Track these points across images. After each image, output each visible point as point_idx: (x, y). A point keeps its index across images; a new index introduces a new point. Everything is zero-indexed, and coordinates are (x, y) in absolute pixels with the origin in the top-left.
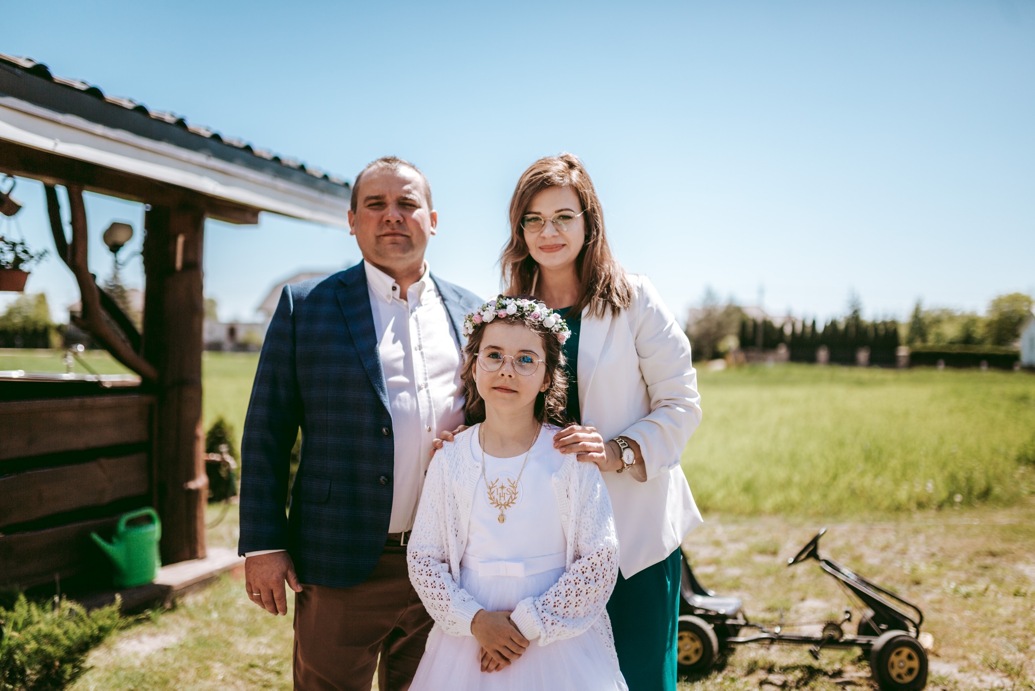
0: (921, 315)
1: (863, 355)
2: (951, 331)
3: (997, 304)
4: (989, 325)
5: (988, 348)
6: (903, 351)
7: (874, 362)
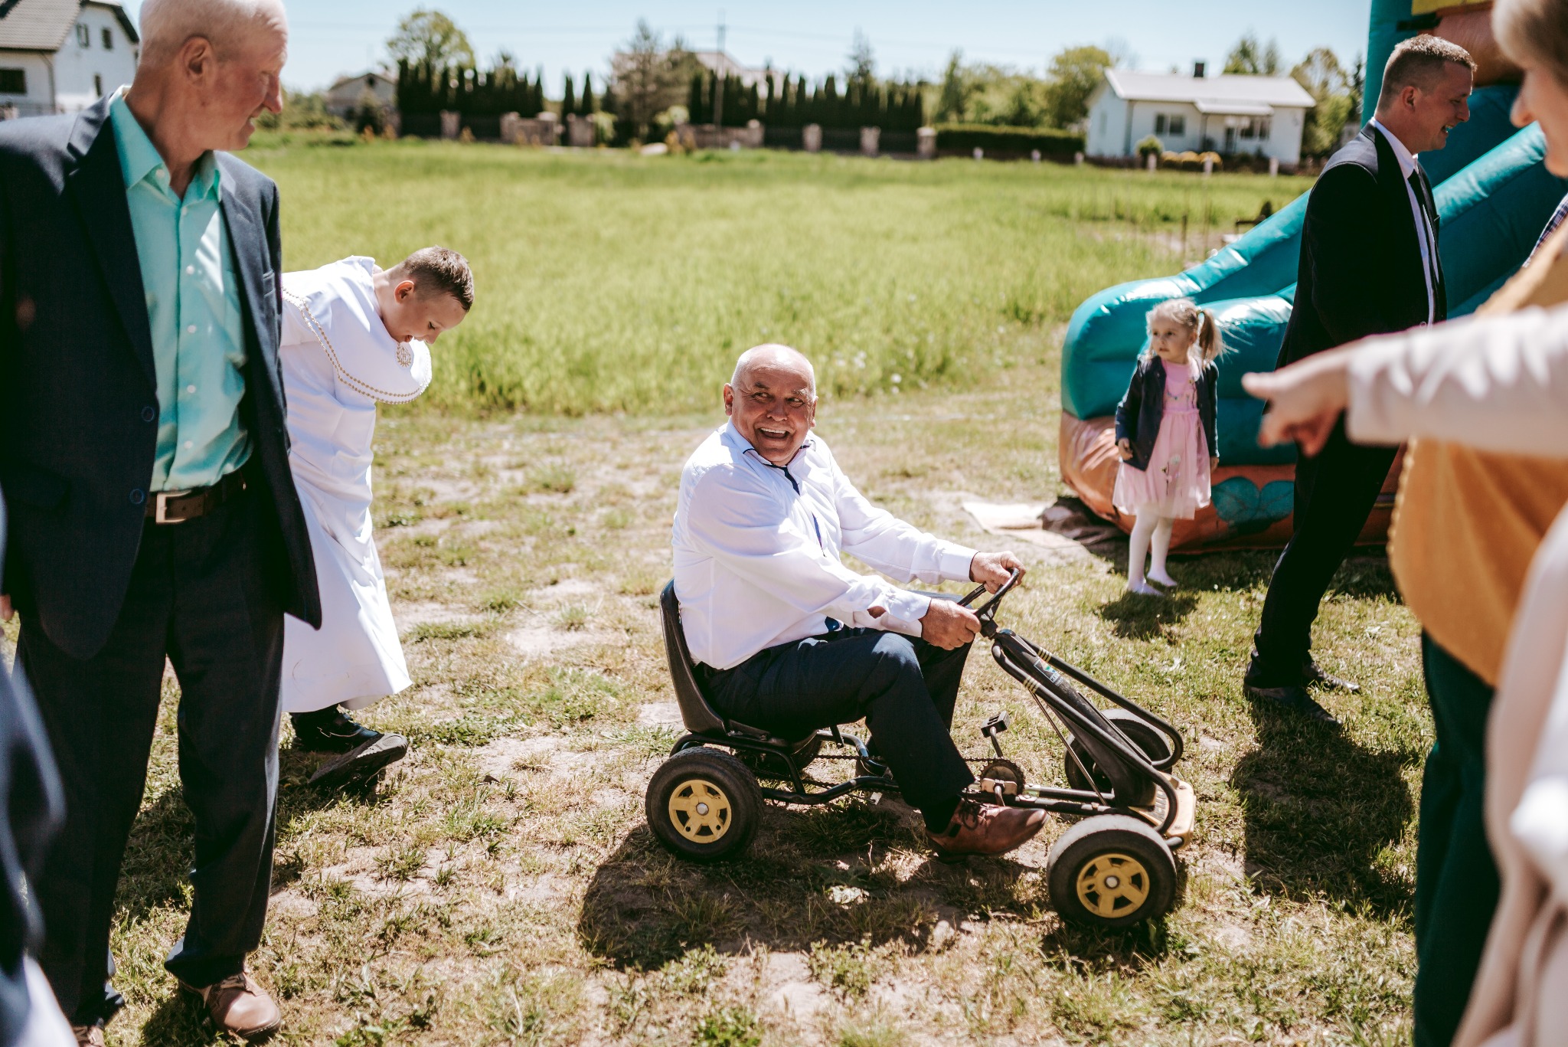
0: (958, 73)
1: (870, 137)
2: (998, 102)
3: (1063, 61)
4: (1050, 93)
5: (1044, 130)
6: (927, 132)
7: (886, 147)
